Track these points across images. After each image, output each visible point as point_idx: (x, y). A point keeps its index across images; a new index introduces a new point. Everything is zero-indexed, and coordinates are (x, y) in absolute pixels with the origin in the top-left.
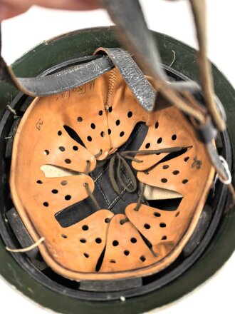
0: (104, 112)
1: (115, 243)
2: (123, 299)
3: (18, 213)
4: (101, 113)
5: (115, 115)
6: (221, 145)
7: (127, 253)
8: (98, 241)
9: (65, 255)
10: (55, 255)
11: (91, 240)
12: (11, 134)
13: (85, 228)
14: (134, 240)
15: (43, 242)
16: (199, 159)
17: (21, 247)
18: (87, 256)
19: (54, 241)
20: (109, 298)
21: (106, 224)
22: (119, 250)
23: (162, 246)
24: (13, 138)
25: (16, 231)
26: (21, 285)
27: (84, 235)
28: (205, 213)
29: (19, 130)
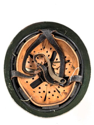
0: (42, 49)
1: (49, 92)
2: (54, 111)
3: (21, 89)
4: (41, 49)
5: (46, 50)
6: (81, 63)
7: (53, 95)
8: (44, 92)
9: (36, 98)
10: (34, 99)
11: (42, 92)
12: (15, 62)
13: (40, 88)
14: (55, 91)
15: (31, 98)
16: (74, 66)
17: (25, 100)
18: (41, 97)
19: (32, 94)
20: (51, 111)
21: (46, 86)
22: (51, 94)
23: (64, 93)
24: (16, 64)
25: (22, 94)
26: (28, 110)
27: (40, 90)
28: (76, 85)
29: (17, 61)
